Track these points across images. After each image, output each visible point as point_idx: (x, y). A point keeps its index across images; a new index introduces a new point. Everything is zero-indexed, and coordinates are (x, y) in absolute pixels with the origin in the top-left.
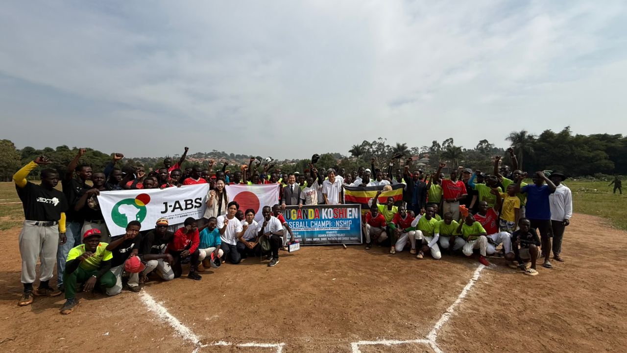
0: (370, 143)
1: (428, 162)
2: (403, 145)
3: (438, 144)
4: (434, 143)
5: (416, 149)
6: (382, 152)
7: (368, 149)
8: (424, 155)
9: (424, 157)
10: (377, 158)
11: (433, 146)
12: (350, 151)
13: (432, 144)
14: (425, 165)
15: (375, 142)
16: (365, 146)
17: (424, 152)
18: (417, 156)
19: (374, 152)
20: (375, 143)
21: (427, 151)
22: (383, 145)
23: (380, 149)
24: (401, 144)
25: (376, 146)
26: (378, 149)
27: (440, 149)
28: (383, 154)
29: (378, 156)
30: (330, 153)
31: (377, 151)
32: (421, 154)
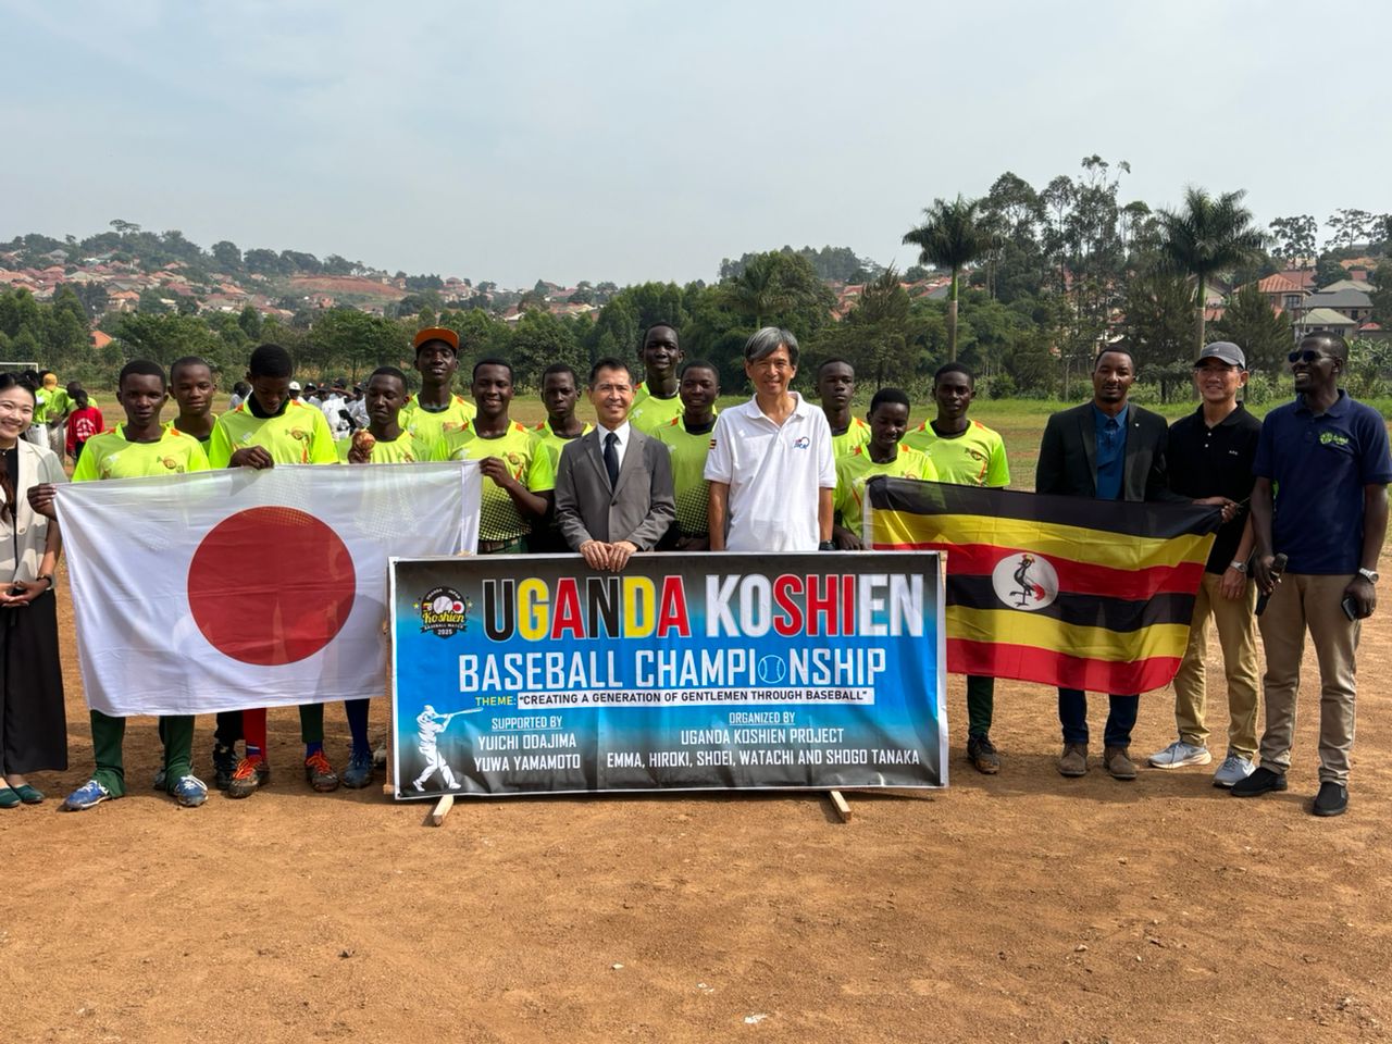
0: (1031, 191)
1: (1366, 302)
5: (1298, 229)
6: (1098, 243)
7: (1023, 225)
8: (1346, 264)
9: (1346, 276)
10: (1069, 279)
12: (913, 237)
14: (1349, 321)
15: (1062, 182)
16: (1003, 204)
17: (1345, 244)
18: (1304, 268)
19: (1054, 241)
20: (1061, 186)
21: (1365, 241)
22: (1108, 200)
23: (1091, 225)
24: (1214, 198)
25: (1067, 210)
26: (1078, 227)
28: (1105, 256)
29: (1077, 266)
30: (797, 248)
31: (1070, 236)
32: (1326, 255)
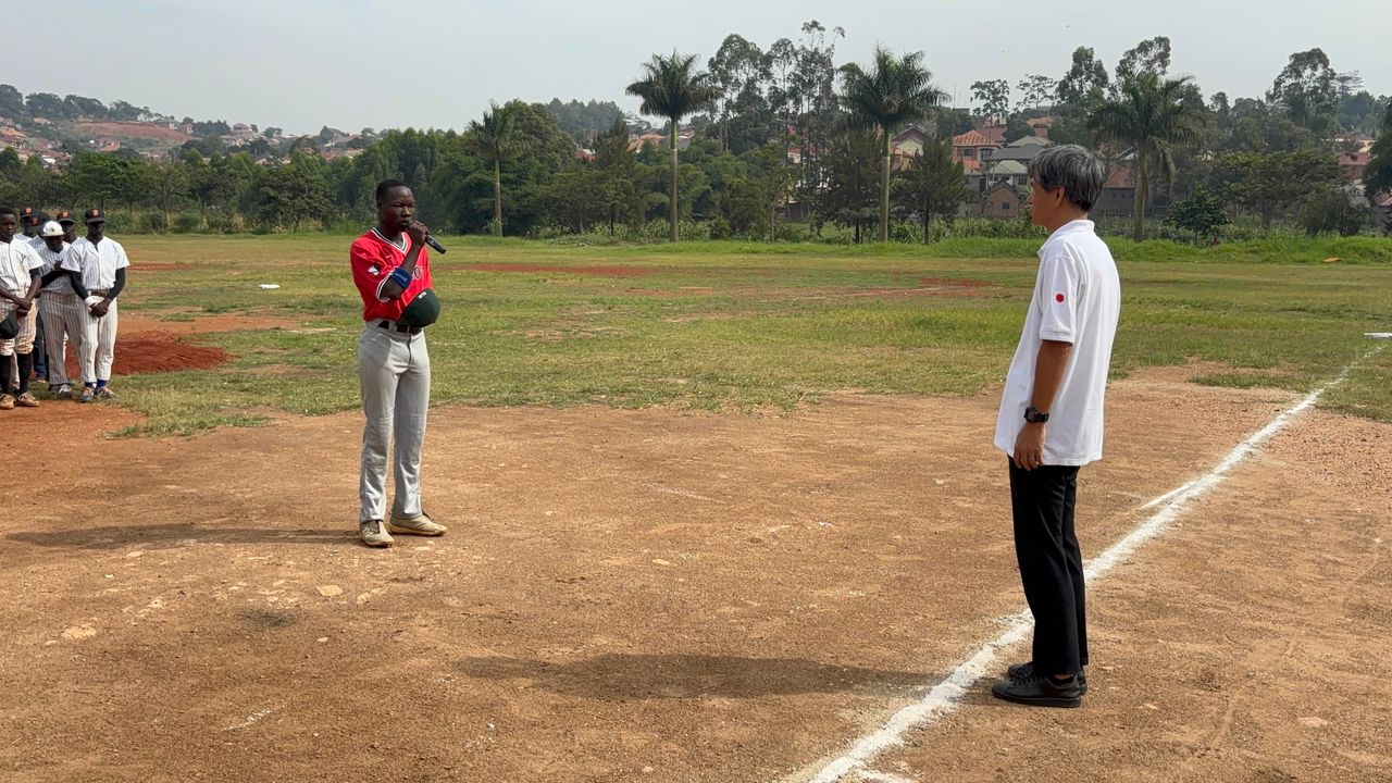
0: (758, 53)
2: (908, 60)
3: (1099, 68)
4: (1082, 57)
5: (992, 91)
7: (751, 82)
8: (1031, 122)
9: (1031, 132)
11: (1075, 73)
12: (635, 89)
13: (1069, 65)
15: (782, 45)
16: (732, 64)
17: (1031, 105)
18: (997, 125)
19: (779, 98)
20: (784, 47)
21: (1047, 103)
22: (824, 61)
23: (811, 84)
24: (897, 59)
25: (791, 68)
26: (801, 85)
27: (1106, 93)
31: (793, 94)
